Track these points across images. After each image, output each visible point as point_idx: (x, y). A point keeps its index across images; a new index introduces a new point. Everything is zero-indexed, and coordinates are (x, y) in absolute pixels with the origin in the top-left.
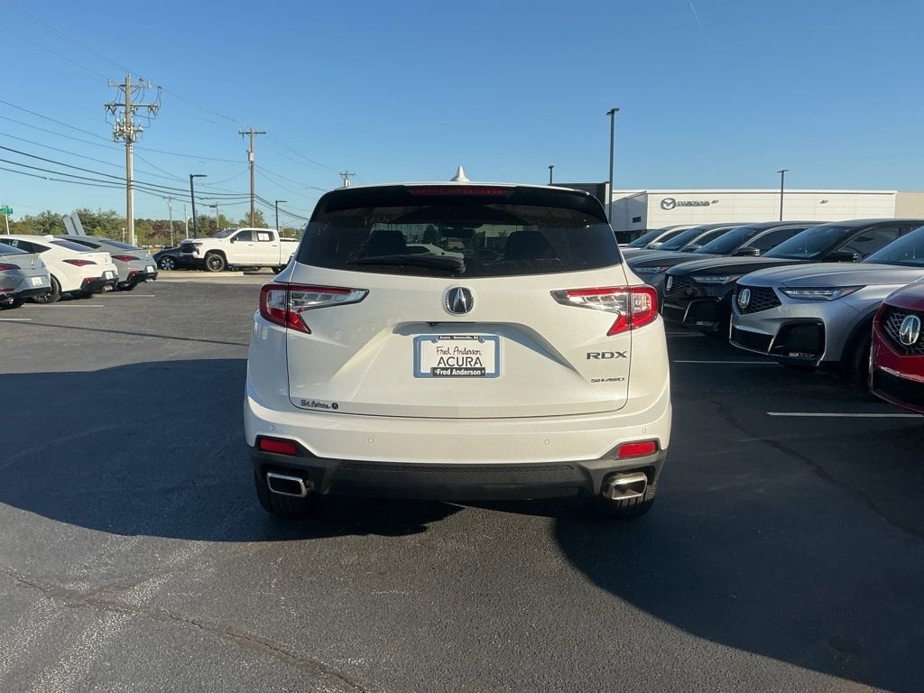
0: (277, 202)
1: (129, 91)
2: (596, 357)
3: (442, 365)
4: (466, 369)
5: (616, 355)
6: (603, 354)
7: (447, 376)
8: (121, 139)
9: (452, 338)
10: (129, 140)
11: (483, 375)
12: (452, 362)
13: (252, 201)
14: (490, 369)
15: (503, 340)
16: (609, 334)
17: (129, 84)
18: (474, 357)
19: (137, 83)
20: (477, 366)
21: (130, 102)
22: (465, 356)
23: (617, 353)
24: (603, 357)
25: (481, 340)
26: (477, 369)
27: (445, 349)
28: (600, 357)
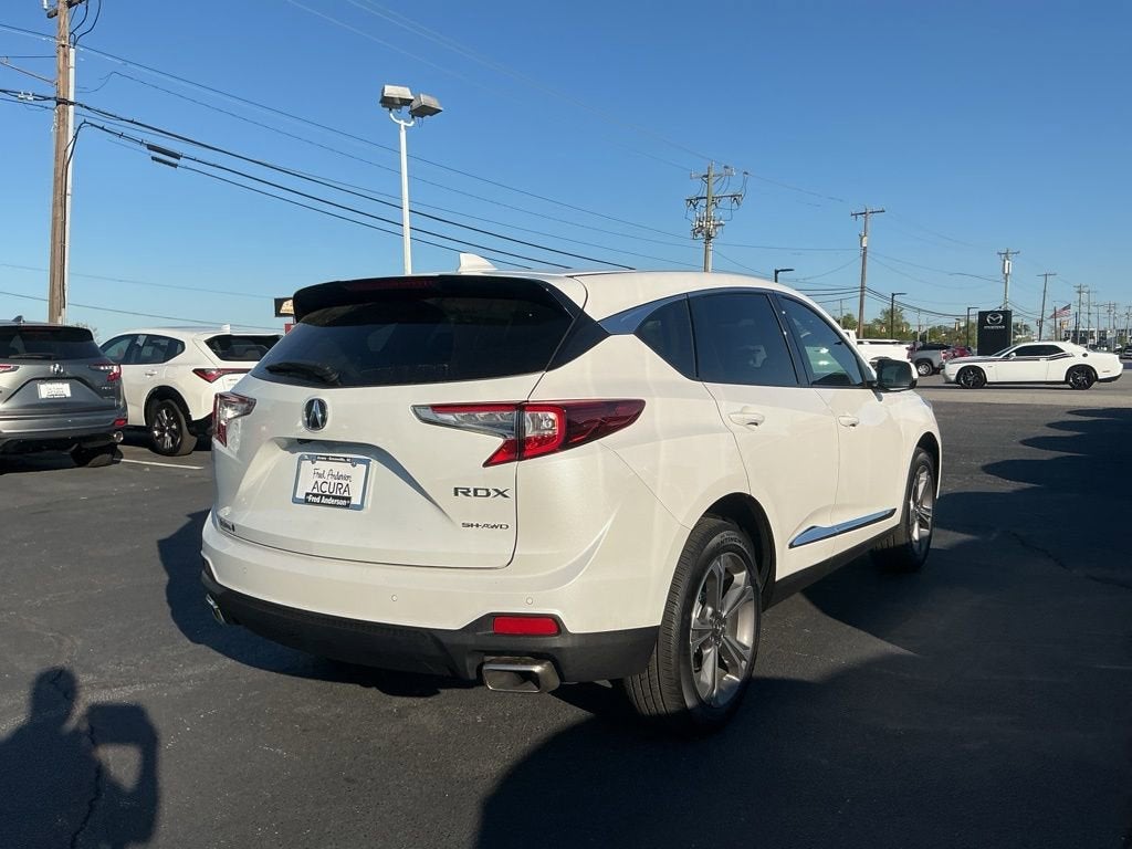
0: (893, 295)
1: (712, 181)
2: (466, 494)
3: (315, 491)
4: (335, 497)
5: (493, 493)
6: (476, 490)
7: (316, 504)
8: (700, 235)
9: (327, 459)
10: (709, 237)
11: (347, 506)
12: (325, 488)
13: (862, 296)
14: (356, 501)
15: (375, 464)
16: (486, 464)
17: (712, 174)
18: (344, 483)
19: (722, 171)
20: (346, 494)
21: (713, 194)
22: (337, 481)
23: (496, 490)
24: (476, 494)
25: (354, 462)
26: (343, 498)
27: (321, 472)
28: (471, 494)
